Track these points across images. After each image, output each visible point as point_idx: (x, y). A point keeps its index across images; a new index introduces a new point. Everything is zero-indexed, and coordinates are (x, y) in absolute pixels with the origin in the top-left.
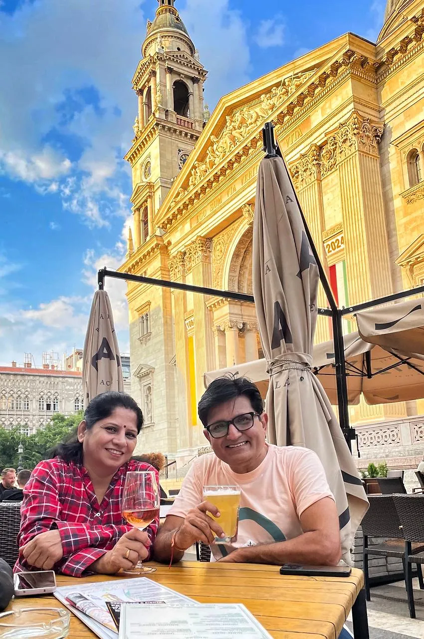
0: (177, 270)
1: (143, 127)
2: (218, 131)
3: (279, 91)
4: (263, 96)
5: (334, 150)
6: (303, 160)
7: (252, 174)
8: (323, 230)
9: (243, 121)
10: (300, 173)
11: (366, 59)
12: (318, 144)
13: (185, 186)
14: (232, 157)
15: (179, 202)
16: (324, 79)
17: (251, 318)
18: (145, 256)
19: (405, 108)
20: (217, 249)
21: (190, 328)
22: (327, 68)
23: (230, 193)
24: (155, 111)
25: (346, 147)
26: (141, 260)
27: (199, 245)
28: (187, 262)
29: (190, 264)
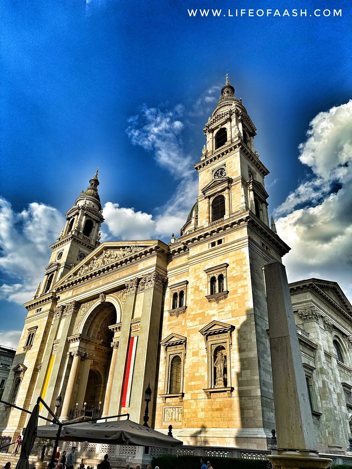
0: (58, 315)
1: (65, 235)
2: (98, 255)
3: (128, 250)
4: (122, 249)
5: (145, 283)
6: (131, 282)
7: (108, 280)
8: (132, 318)
9: (110, 256)
10: (129, 287)
11: (164, 251)
12: (139, 278)
13: (75, 274)
14: (101, 269)
15: (70, 280)
16: (146, 252)
17: (90, 351)
18: (43, 301)
19: (176, 274)
20: (82, 309)
21: (55, 349)
22: (148, 249)
23: (96, 285)
24: (73, 231)
25: (150, 284)
26: (40, 302)
27: (73, 305)
28: (64, 312)
29: (66, 314)
